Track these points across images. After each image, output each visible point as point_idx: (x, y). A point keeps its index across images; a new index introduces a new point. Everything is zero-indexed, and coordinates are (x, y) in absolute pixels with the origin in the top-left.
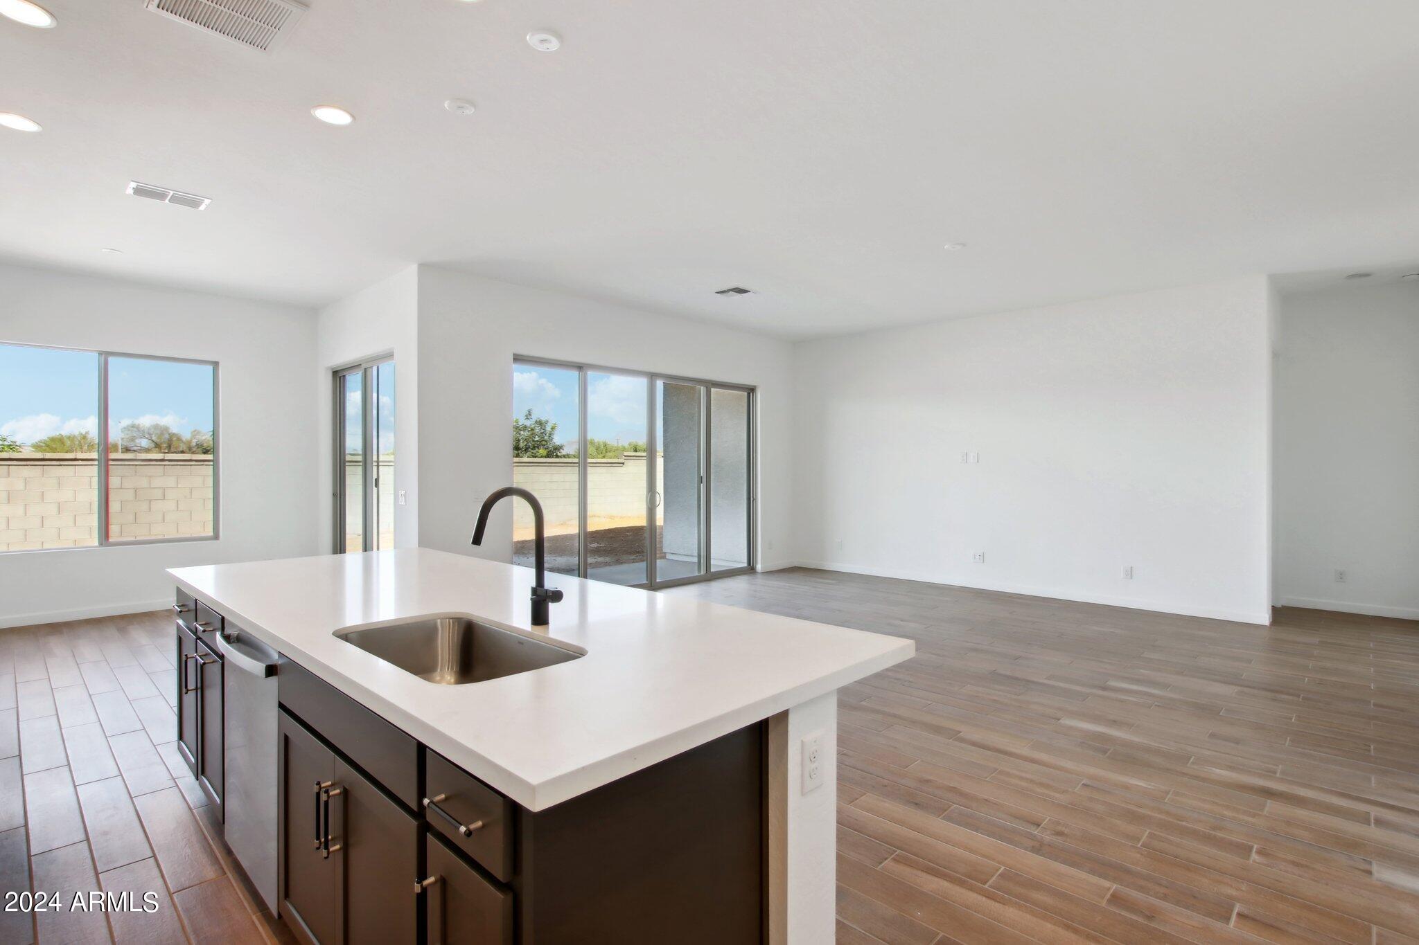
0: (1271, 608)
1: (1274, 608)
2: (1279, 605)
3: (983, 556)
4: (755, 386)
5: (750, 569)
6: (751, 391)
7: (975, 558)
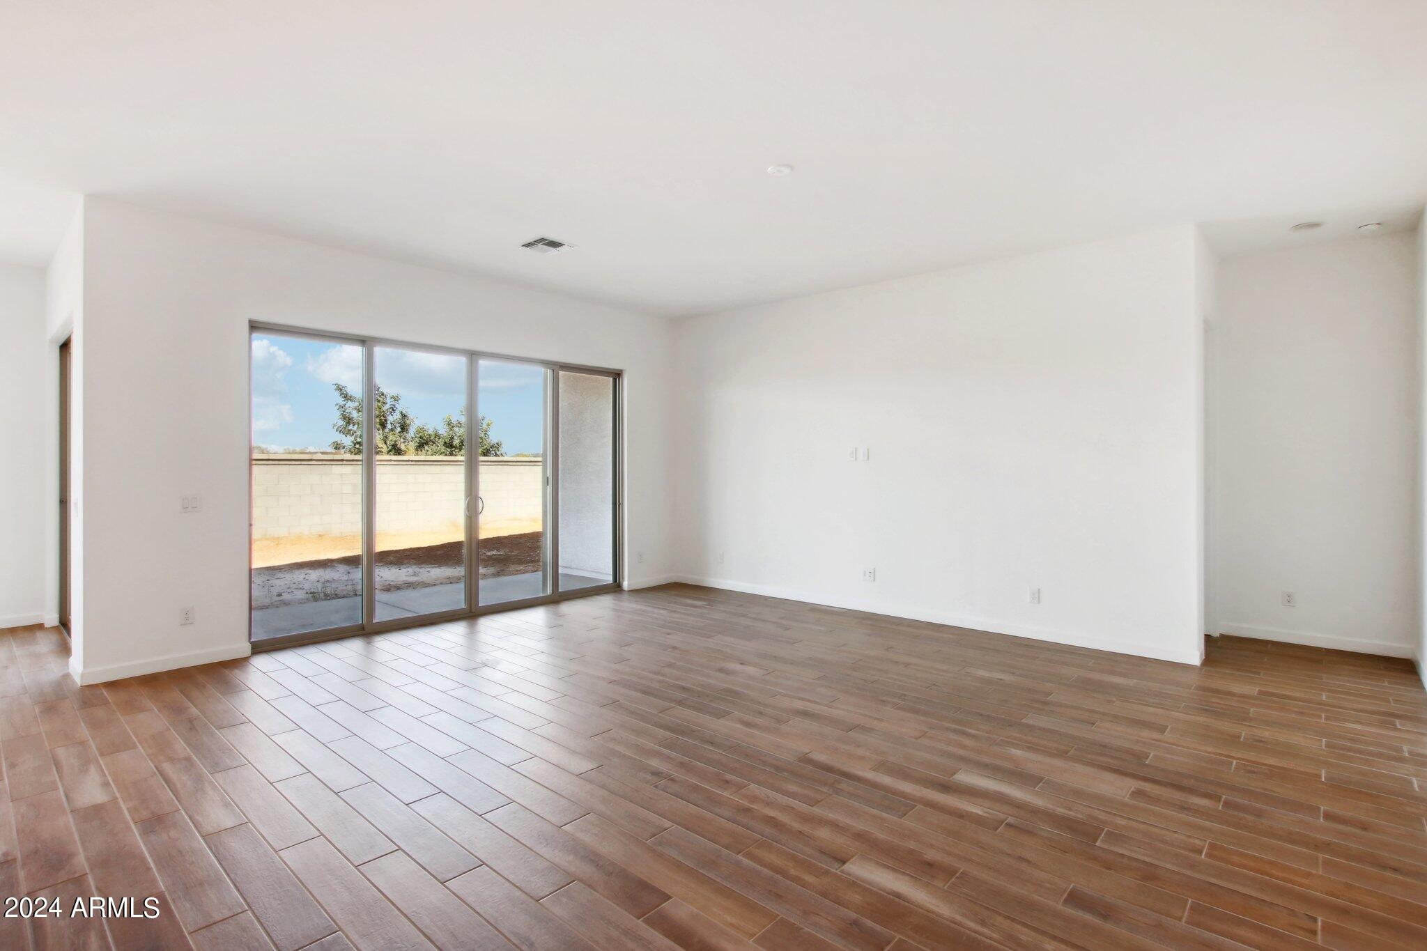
0: (1203, 636)
1: (1208, 638)
2: (1216, 634)
3: (873, 573)
4: (621, 371)
5: (615, 587)
6: (617, 375)
7: (865, 575)
